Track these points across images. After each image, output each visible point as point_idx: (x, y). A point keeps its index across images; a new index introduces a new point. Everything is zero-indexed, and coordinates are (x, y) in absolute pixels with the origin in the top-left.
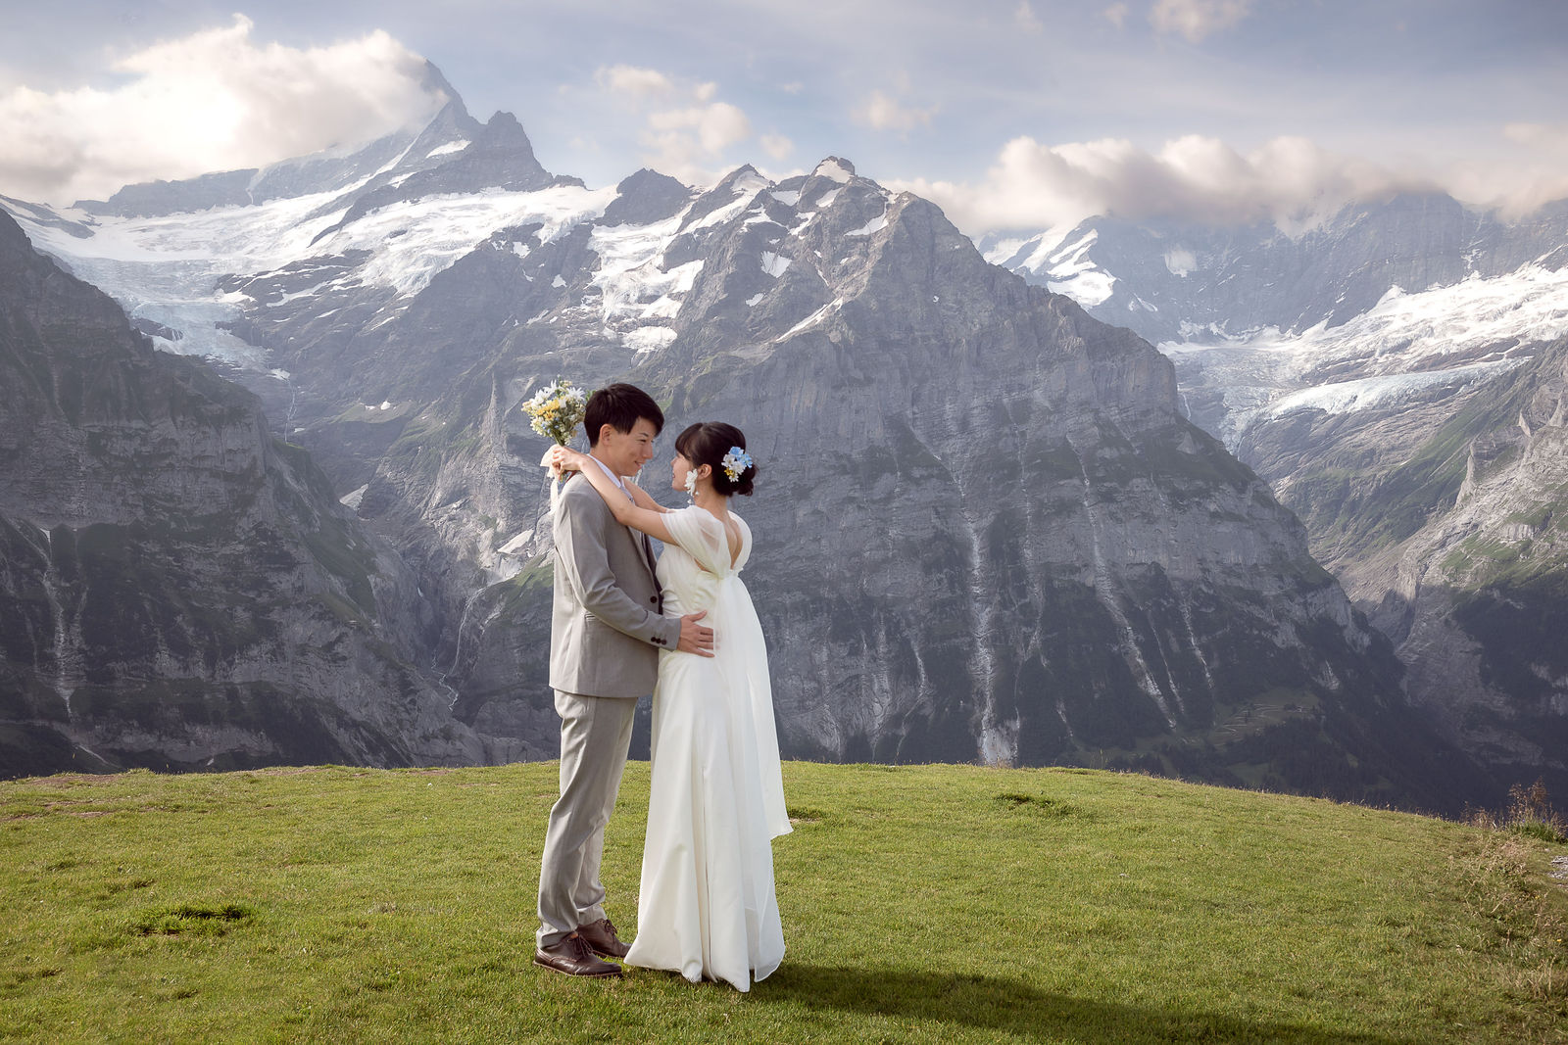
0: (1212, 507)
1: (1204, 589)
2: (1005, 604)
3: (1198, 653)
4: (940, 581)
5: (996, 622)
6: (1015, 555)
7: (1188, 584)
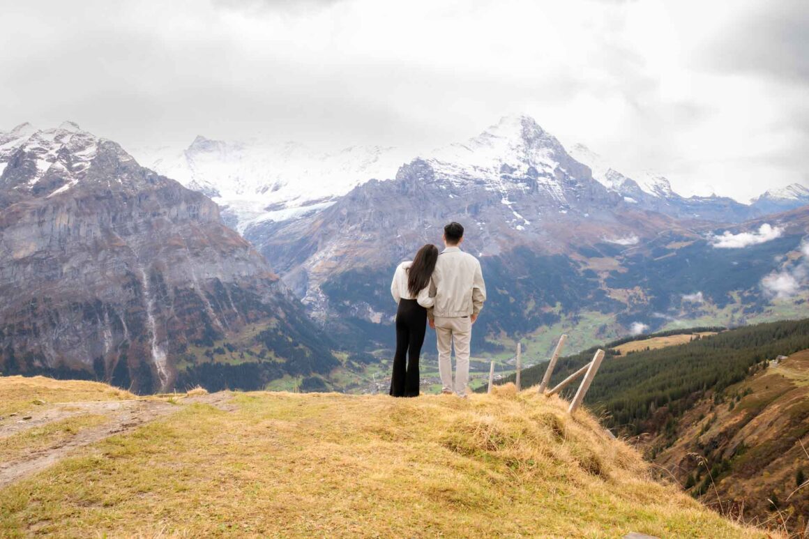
0: (236, 256)
1: (235, 285)
2: (158, 298)
3: (234, 309)
4: (130, 291)
5: (156, 304)
6: (161, 279)
7: (229, 284)
